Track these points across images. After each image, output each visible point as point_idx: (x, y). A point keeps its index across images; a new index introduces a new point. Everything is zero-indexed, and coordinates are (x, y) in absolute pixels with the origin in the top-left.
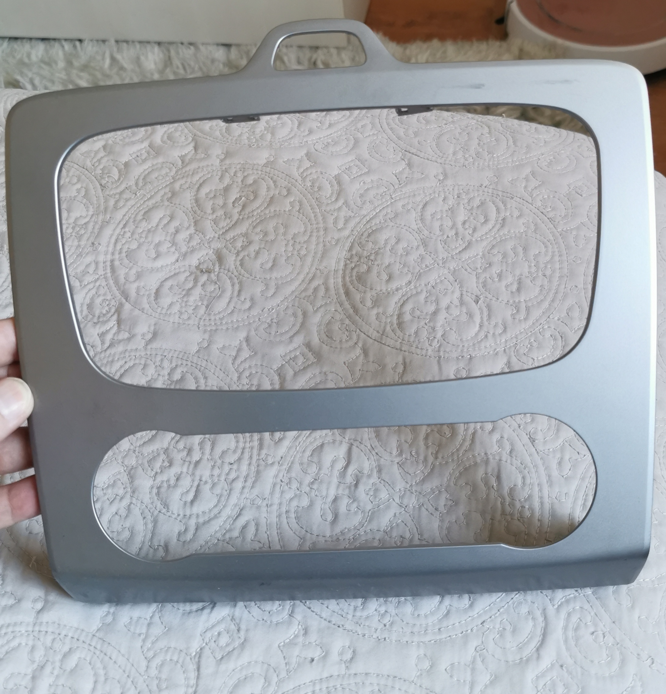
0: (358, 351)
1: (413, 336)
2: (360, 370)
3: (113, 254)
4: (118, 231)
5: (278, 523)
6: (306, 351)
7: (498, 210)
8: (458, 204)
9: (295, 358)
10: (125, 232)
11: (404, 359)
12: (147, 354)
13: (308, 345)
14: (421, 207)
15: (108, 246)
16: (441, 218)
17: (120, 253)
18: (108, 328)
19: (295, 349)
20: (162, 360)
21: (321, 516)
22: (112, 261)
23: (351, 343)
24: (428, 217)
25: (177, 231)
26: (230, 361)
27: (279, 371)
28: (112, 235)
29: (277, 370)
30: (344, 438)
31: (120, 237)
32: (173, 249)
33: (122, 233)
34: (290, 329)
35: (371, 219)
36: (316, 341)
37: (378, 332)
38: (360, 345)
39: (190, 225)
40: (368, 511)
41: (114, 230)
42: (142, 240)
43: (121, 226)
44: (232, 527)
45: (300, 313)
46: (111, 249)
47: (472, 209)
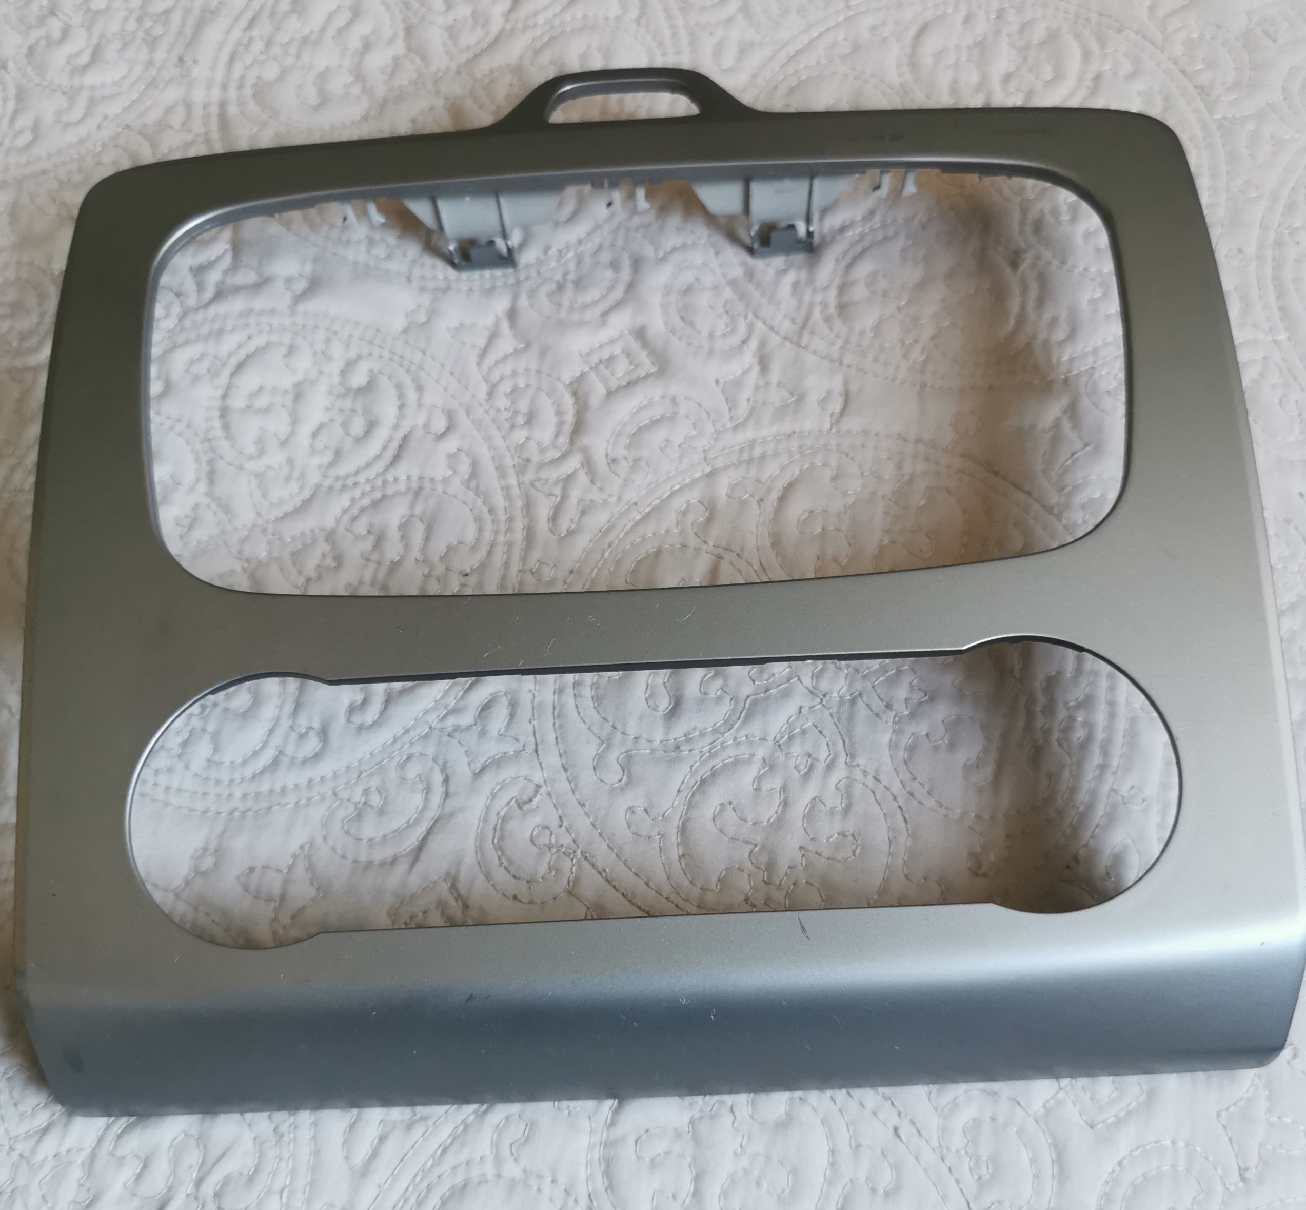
0: (749, 358)
1: (869, 334)
2: (749, 400)
3: (224, 87)
4: (236, 34)
5: (556, 704)
6: (635, 346)
7: (1086, 56)
8: (998, 33)
9: (610, 361)
10: (251, 39)
11: (846, 383)
12: (294, 324)
13: (640, 334)
14: (911, 34)
15: (213, 69)
16: (957, 64)
17: (240, 87)
18: (213, 258)
19: (612, 342)
20: (328, 341)
21: (647, 699)
22: (223, 105)
23: (735, 340)
24: (927, 61)
25: (367, 46)
26: (473, 358)
27: (575, 386)
28: (222, 44)
29: (571, 384)
30: (705, 542)
31: (241, 49)
32: (356, 90)
33: (245, 41)
34: (603, 297)
35: (799, 53)
36: (657, 325)
37: (793, 321)
38: (753, 344)
39: (395, 36)
40: (744, 697)
41: (228, 32)
42: (290, 61)
43: (243, 23)
44: (462, 704)
45: (626, 262)
46: (219, 75)
47: (1027, 46)
